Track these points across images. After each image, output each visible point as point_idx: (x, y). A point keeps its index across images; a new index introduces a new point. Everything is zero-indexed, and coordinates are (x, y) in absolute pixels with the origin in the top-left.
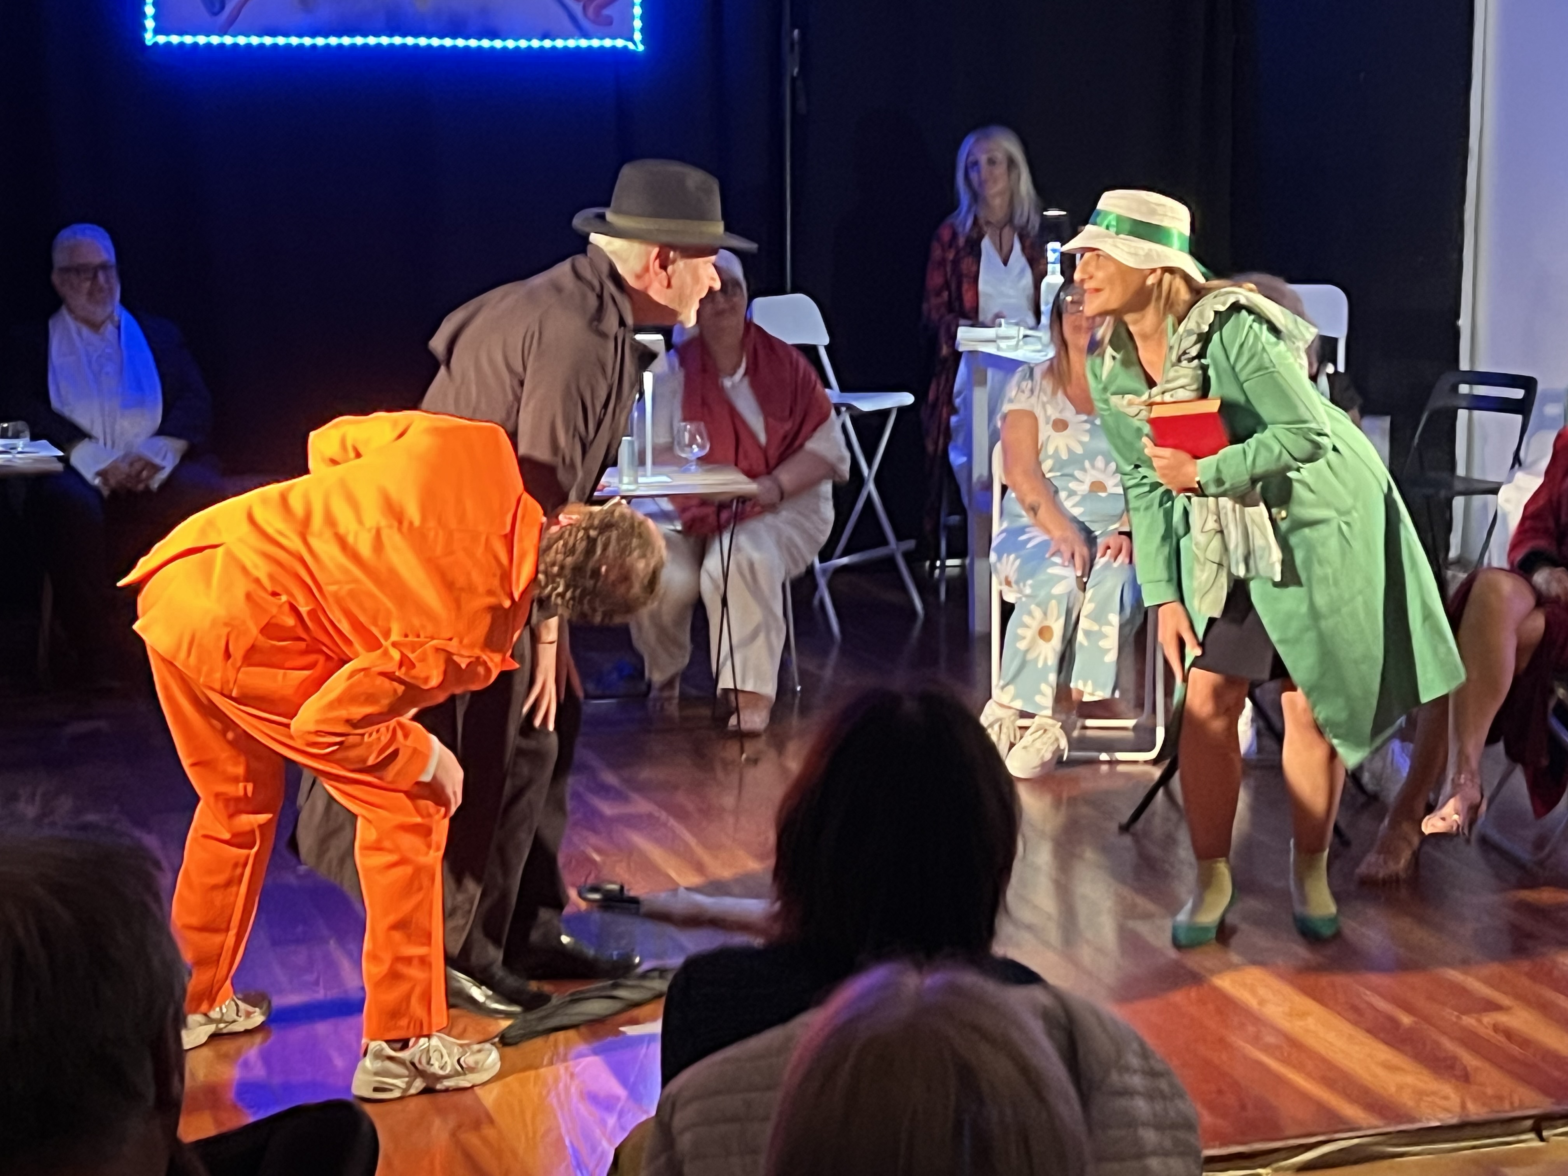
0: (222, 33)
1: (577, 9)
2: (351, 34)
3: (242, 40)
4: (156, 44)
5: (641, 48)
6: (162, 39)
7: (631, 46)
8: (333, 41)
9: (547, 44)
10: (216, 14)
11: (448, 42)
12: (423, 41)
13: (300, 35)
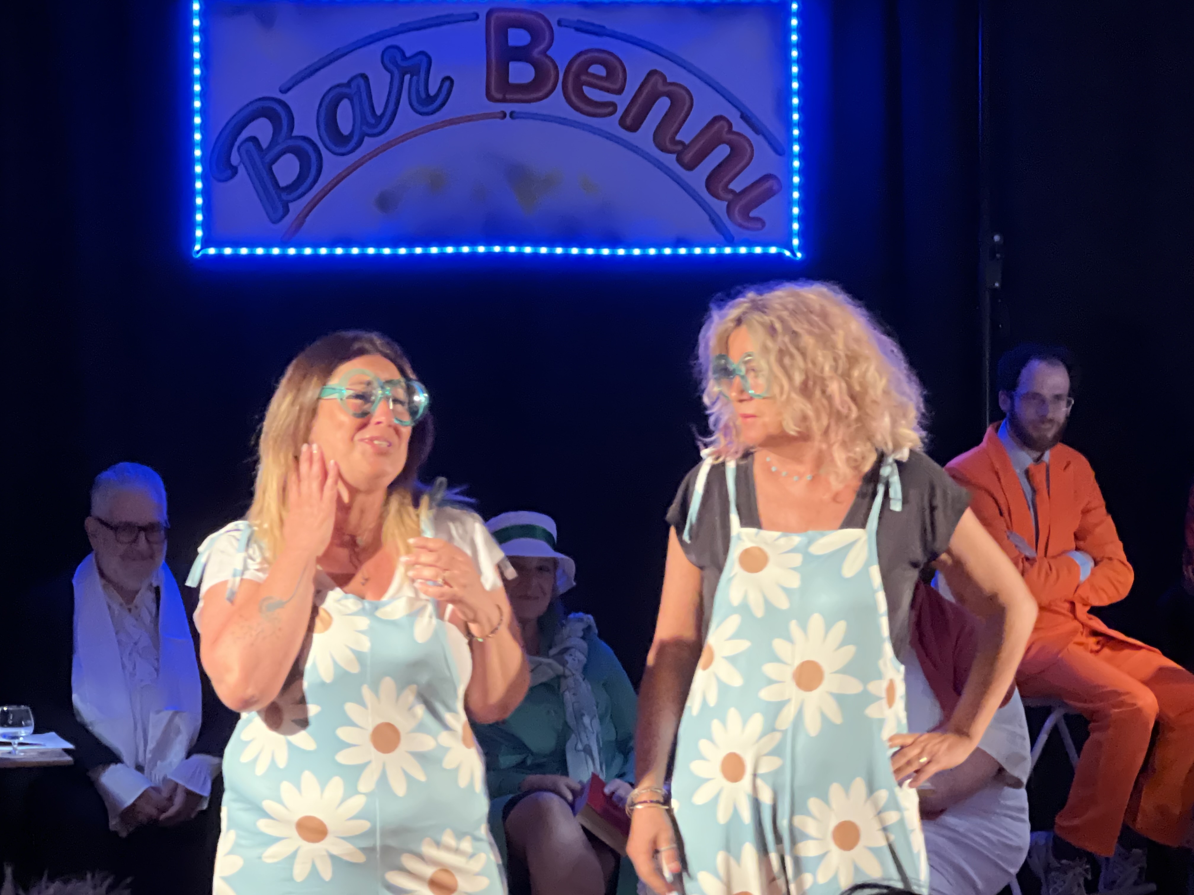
0: (284, 244)
1: (720, 208)
2: (442, 243)
3: (308, 251)
4: (206, 257)
5: (799, 255)
6: (212, 251)
7: (787, 253)
9: (683, 251)
10: (277, 221)
11: (559, 251)
12: (528, 250)
13: (379, 245)
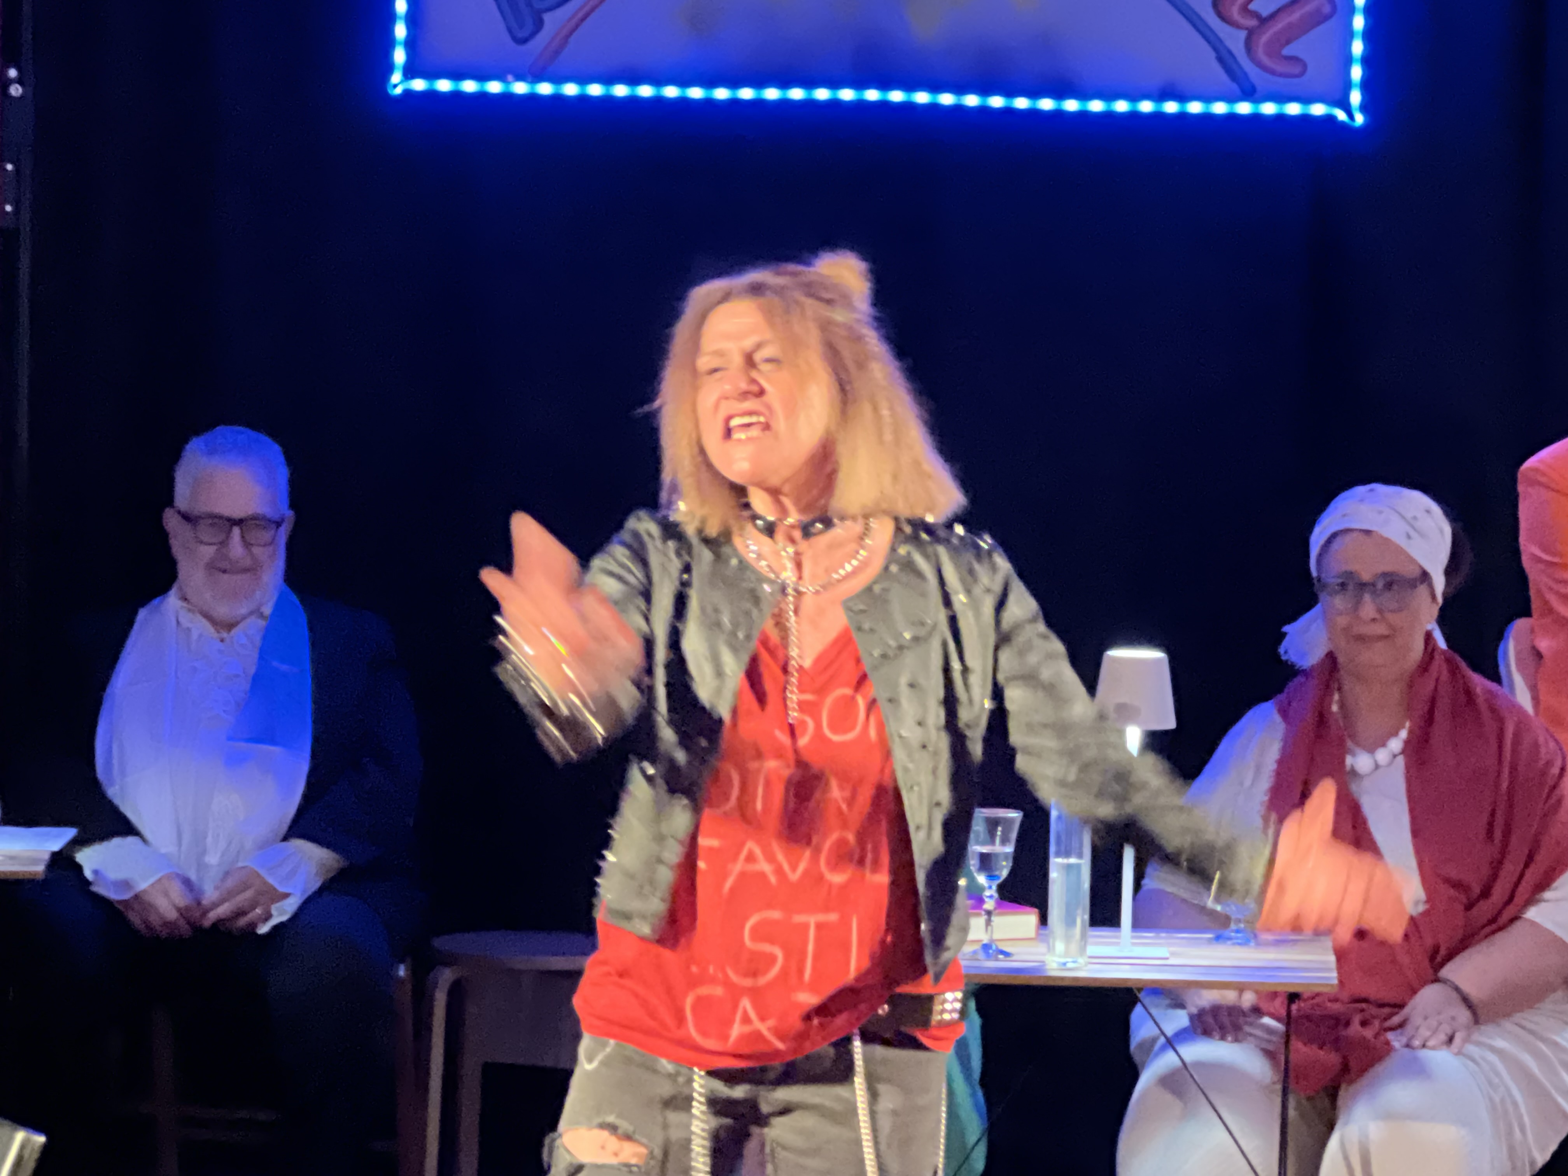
0: (534, 77)
1: (1235, 40)
2: (785, 83)
3: (571, 89)
4: (408, 94)
5: (1360, 118)
6: (419, 85)
7: (1341, 115)
8: (746, 93)
9: (1171, 107)
10: (524, 41)
11: (972, 100)
13: (684, 83)
